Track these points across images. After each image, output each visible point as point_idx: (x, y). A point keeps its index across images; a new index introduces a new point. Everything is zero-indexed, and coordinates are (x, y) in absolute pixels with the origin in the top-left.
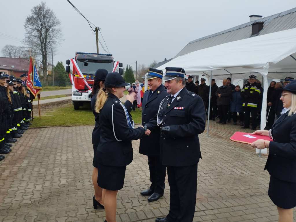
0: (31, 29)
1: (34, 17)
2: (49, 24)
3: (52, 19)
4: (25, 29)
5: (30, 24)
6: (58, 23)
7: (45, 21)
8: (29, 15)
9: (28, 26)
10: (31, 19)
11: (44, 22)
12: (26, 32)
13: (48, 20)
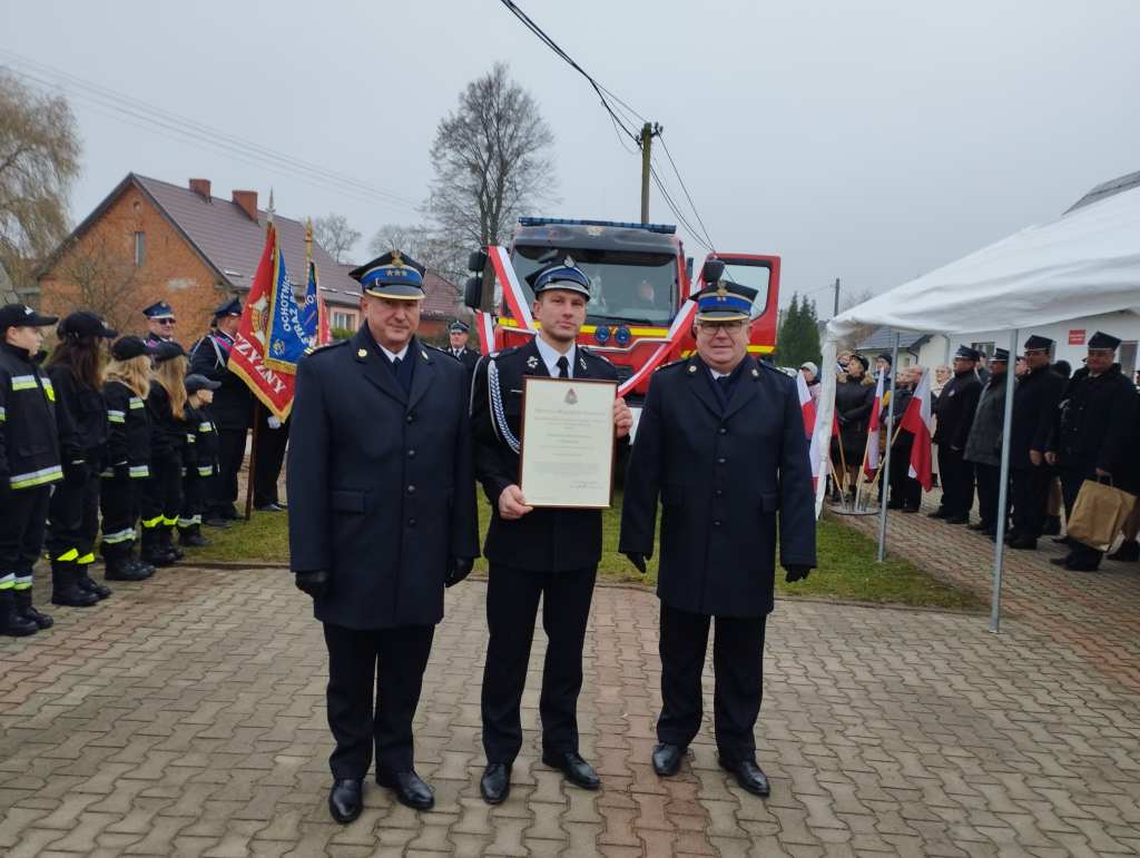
0: (453, 163)
1: (467, 120)
2: (516, 144)
3: (525, 124)
4: (434, 163)
5: (451, 146)
6: (545, 138)
7: (501, 133)
8: (451, 113)
9: (445, 155)
10: (455, 127)
11: (498, 138)
12: (437, 177)
13: (510, 130)
